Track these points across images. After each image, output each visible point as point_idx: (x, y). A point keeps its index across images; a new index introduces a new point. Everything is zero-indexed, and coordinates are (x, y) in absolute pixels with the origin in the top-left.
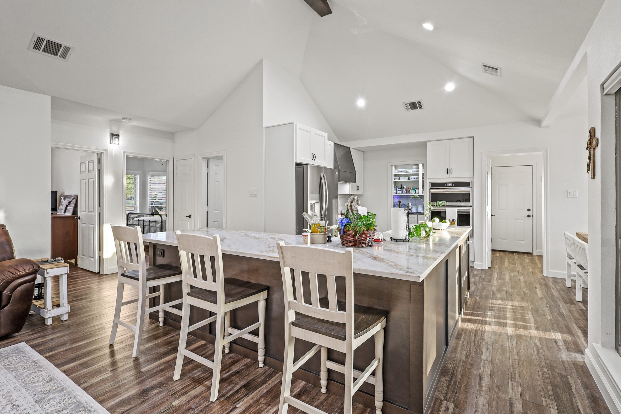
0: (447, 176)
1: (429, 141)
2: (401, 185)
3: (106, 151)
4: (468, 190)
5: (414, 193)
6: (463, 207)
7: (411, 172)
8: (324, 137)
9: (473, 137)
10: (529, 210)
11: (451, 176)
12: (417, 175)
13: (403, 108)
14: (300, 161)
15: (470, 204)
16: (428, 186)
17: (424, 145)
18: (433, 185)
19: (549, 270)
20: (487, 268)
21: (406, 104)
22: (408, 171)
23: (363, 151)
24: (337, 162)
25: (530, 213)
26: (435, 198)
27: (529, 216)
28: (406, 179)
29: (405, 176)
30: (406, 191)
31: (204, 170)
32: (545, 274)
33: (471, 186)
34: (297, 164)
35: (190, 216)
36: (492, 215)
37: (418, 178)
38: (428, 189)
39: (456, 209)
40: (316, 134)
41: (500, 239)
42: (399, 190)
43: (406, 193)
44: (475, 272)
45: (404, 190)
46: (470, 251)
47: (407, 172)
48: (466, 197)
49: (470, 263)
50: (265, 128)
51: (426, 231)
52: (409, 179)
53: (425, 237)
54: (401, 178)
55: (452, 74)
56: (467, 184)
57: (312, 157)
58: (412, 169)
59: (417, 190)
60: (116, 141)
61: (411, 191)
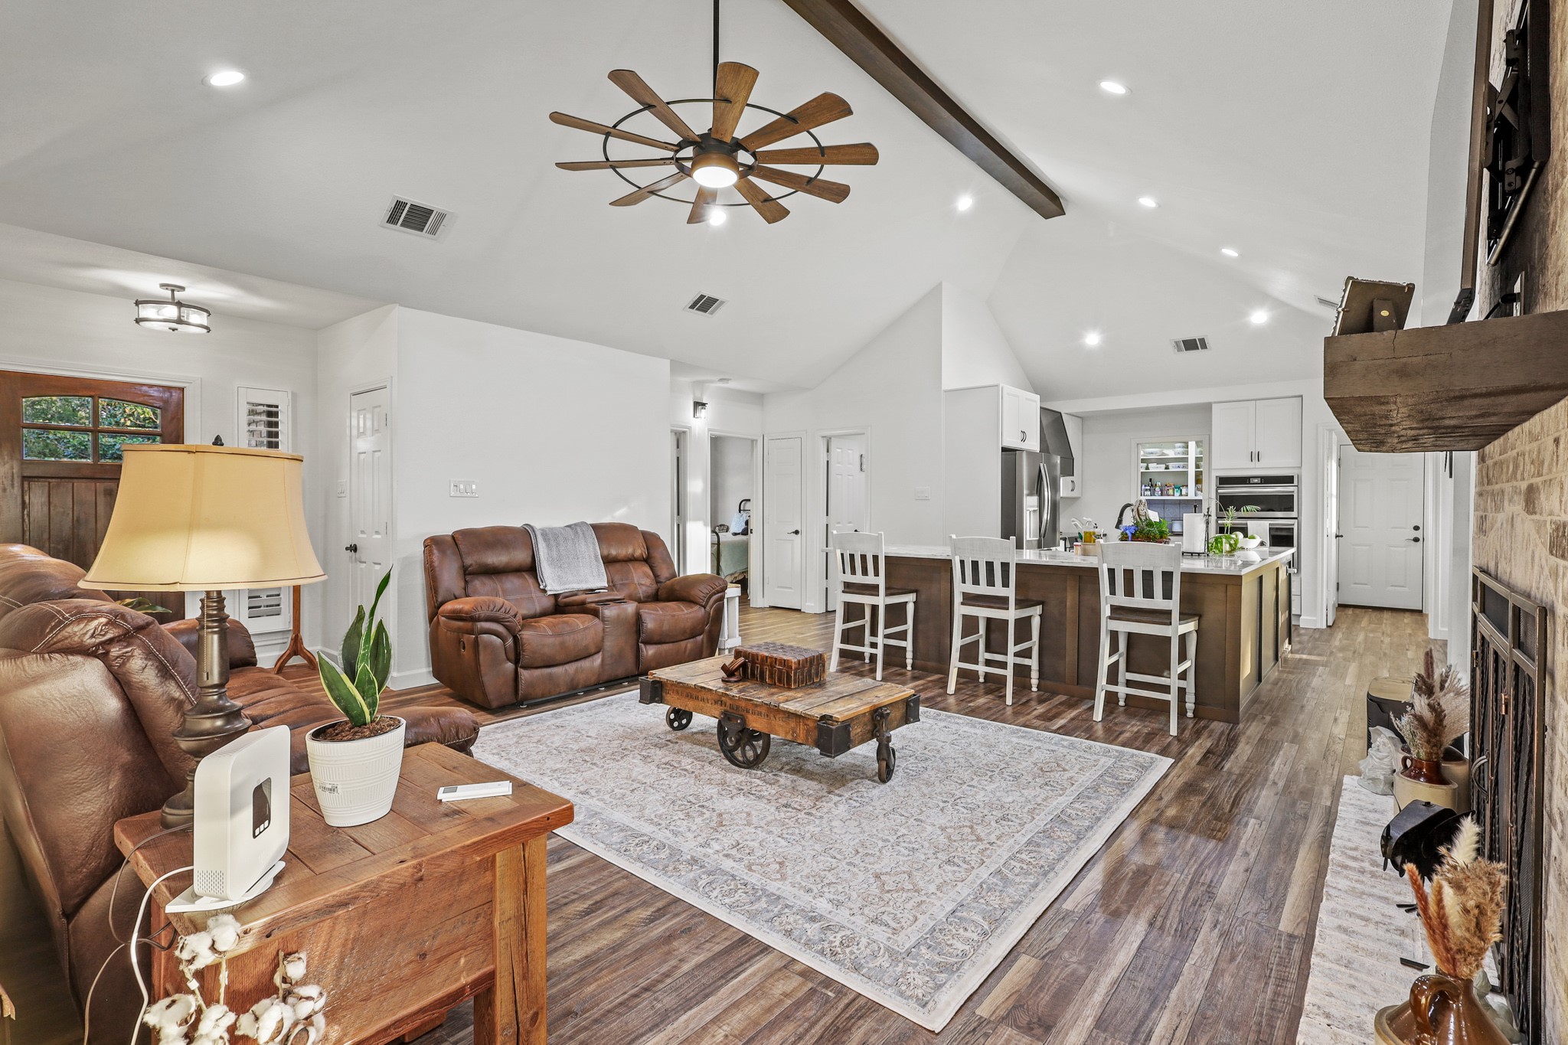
0: (1251, 465)
1: (1215, 403)
2: (1151, 480)
3: (690, 428)
4: (1291, 489)
5: (1177, 494)
6: (1281, 518)
7: (1171, 453)
8: (1036, 401)
9: (1302, 396)
10: (1416, 528)
11: (1258, 465)
12: (1186, 460)
13: (1171, 349)
14: (1007, 444)
15: (1294, 514)
16: (1214, 483)
17: (1207, 408)
18: (1224, 481)
19: (1440, 628)
20: (1324, 627)
21: (1176, 343)
22: (1165, 451)
23: (1082, 418)
24: (1046, 441)
25: (1418, 534)
26: (1225, 502)
27: (1416, 540)
28: (1161, 468)
29: (1159, 461)
30: (1161, 490)
31: (823, 457)
32: (1431, 635)
33: (1295, 483)
34: (1004, 450)
35: (797, 532)
36: (1337, 536)
37: (1186, 466)
38: (1214, 487)
39: (1266, 524)
40: (1027, 399)
41: (1356, 584)
42: (1146, 490)
43: (1162, 495)
44: (1302, 632)
45: (1157, 489)
46: (1293, 597)
47: (1163, 454)
48: (1286, 503)
49: (1293, 618)
50: (945, 391)
51: (1231, 545)
52: (1167, 468)
53: (1229, 552)
54: (1150, 465)
55: (1262, 297)
56: (1289, 480)
57: (1021, 436)
58: (1175, 448)
59: (1184, 491)
60: (703, 413)
61: (1171, 492)
